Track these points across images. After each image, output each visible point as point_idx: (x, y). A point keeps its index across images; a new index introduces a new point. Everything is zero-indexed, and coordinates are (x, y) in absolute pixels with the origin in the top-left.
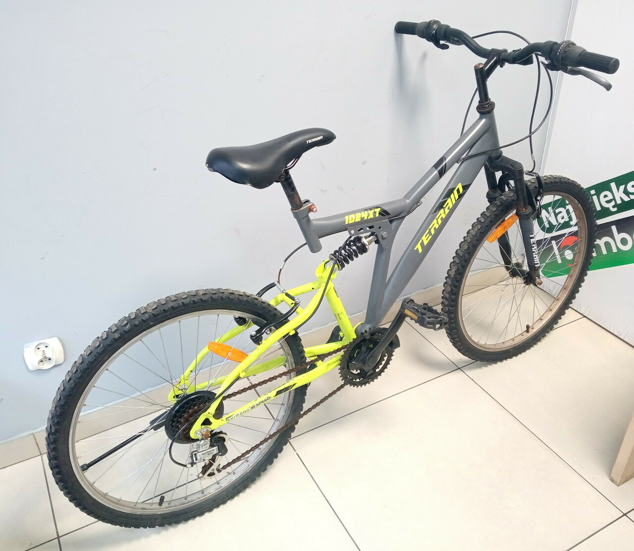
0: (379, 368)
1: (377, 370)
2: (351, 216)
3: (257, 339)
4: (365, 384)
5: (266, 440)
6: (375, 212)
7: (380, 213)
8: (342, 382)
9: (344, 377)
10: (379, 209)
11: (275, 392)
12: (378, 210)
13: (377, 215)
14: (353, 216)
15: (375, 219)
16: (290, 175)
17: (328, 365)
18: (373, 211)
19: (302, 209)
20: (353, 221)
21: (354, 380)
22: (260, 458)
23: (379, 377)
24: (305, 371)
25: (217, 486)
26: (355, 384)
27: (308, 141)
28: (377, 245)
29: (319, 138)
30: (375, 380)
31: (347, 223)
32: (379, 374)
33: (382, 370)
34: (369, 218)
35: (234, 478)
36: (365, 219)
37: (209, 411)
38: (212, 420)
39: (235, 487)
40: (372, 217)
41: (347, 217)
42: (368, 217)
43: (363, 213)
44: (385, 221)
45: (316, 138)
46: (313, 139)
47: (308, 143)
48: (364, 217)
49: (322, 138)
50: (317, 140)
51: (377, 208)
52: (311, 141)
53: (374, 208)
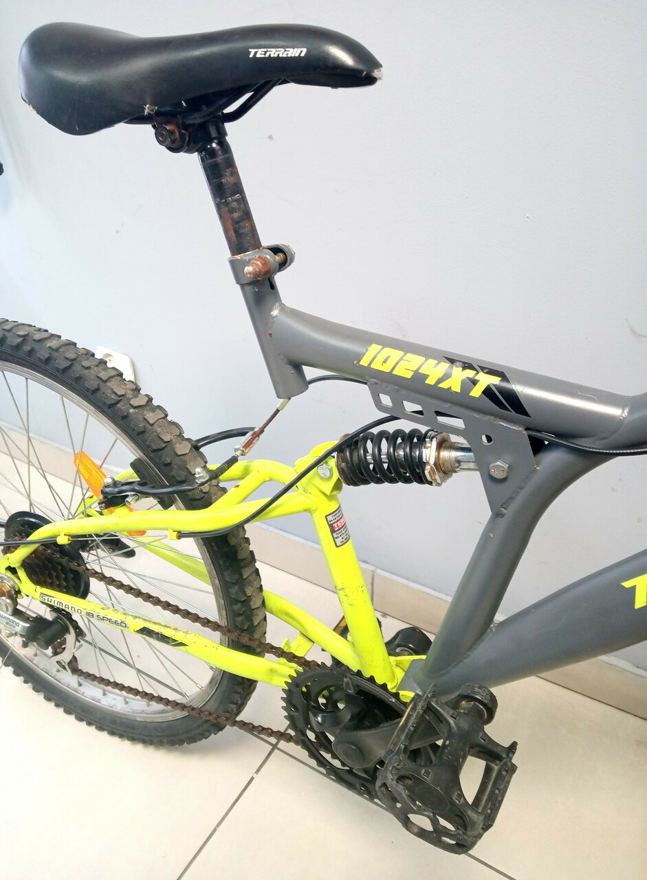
2: (388, 351)
6: (474, 382)
7: (488, 392)
10: (495, 380)
11: (141, 624)
12: (485, 380)
13: (477, 392)
14: (396, 354)
18: (470, 373)
19: (240, 257)
20: (388, 369)
29: (293, 52)
31: (364, 362)
34: (444, 385)
36: (431, 381)
38: (21, 574)
40: (457, 388)
41: (374, 348)
42: (440, 381)
43: (432, 362)
44: (516, 430)
45: (282, 50)
46: (274, 50)
47: (251, 56)
48: (428, 376)
49: (303, 55)
50: (285, 55)
51: (492, 372)
52: (266, 52)
53: (482, 369)
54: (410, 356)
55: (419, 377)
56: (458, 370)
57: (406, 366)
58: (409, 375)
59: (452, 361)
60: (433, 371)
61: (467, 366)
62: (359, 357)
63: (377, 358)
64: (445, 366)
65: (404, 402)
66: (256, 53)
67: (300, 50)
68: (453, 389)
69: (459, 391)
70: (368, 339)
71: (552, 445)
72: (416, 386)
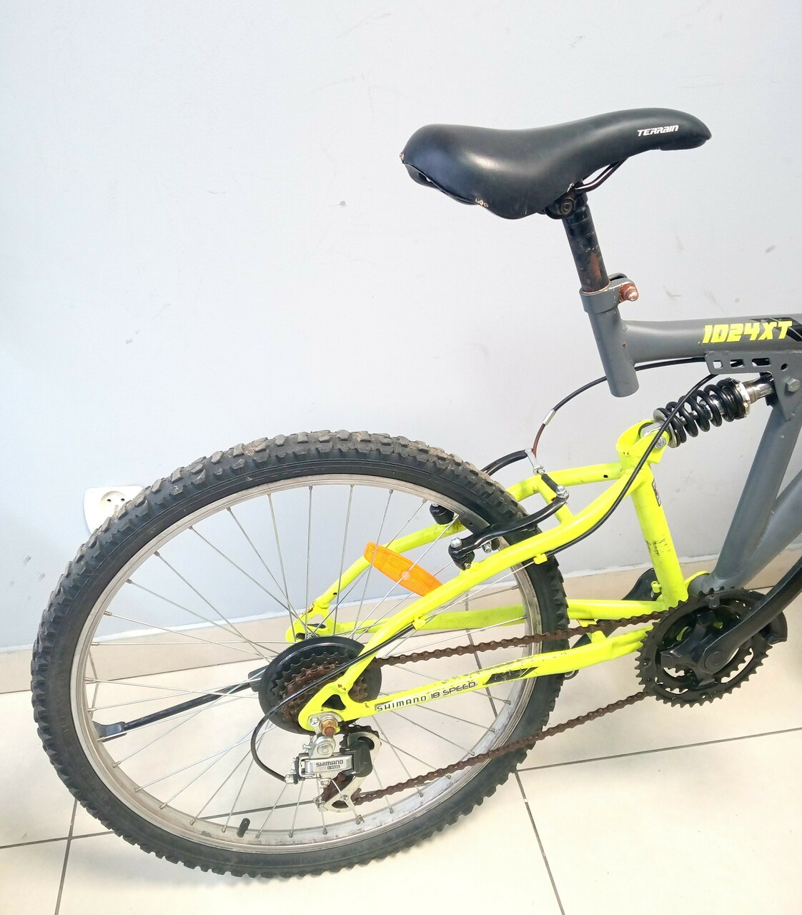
0: (729, 676)
1: (725, 680)
2: (718, 328)
3: (462, 556)
4: (692, 702)
5: (460, 765)
6: (779, 329)
7: (789, 333)
8: (641, 688)
9: (646, 677)
10: (789, 324)
11: (486, 675)
12: (786, 325)
13: (783, 335)
14: (724, 327)
15: (774, 344)
16: (587, 206)
17: (614, 645)
18: (773, 324)
19: (605, 290)
20: (722, 340)
21: (668, 690)
22: (446, 795)
23: (726, 695)
24: (563, 646)
25: (354, 827)
26: (668, 698)
27: (640, 132)
28: (770, 408)
29: (669, 129)
30: (716, 700)
31: (706, 341)
32: (729, 688)
33: (736, 683)
34: (762, 338)
35: (389, 820)
36: (753, 338)
37: (340, 680)
38: (346, 699)
39: (388, 840)
40: (770, 337)
41: (708, 329)
42: (759, 335)
43: (748, 325)
44: (800, 352)
45: (662, 128)
46: (656, 129)
47: (639, 135)
48: (751, 335)
49: (676, 130)
50: (664, 132)
51: (785, 319)
52: (650, 131)
53: (779, 319)
54: (733, 326)
55: (745, 337)
56: (766, 325)
57: (733, 334)
58: (738, 339)
59: (758, 320)
60: (753, 331)
61: (769, 320)
62: (701, 338)
63: (714, 335)
64: (757, 324)
66: (643, 132)
67: (674, 127)
68: (768, 338)
69: (772, 338)
70: (701, 324)
72: (744, 345)
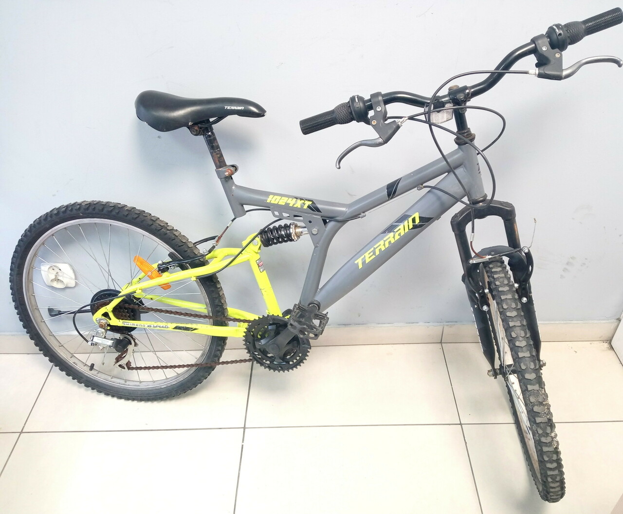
0: (292, 361)
2: (276, 197)
6: (304, 204)
7: (309, 207)
10: (310, 203)
12: (308, 203)
13: (305, 207)
14: (278, 198)
18: (303, 201)
20: (276, 203)
21: (263, 361)
29: (240, 108)
31: (268, 201)
34: (295, 206)
37: (107, 306)
38: (111, 315)
42: (294, 205)
43: (290, 199)
44: (317, 217)
45: (236, 107)
46: (234, 107)
48: (290, 203)
49: (243, 109)
50: (237, 109)
51: (309, 200)
52: (230, 108)
53: (306, 200)
54: (283, 198)
55: (287, 204)
56: (299, 201)
59: (297, 198)
61: (301, 199)
62: (266, 200)
63: (272, 200)
64: (295, 200)
65: (283, 213)
67: (242, 107)
71: (330, 221)
72: (286, 207)
